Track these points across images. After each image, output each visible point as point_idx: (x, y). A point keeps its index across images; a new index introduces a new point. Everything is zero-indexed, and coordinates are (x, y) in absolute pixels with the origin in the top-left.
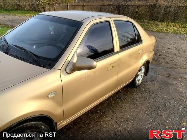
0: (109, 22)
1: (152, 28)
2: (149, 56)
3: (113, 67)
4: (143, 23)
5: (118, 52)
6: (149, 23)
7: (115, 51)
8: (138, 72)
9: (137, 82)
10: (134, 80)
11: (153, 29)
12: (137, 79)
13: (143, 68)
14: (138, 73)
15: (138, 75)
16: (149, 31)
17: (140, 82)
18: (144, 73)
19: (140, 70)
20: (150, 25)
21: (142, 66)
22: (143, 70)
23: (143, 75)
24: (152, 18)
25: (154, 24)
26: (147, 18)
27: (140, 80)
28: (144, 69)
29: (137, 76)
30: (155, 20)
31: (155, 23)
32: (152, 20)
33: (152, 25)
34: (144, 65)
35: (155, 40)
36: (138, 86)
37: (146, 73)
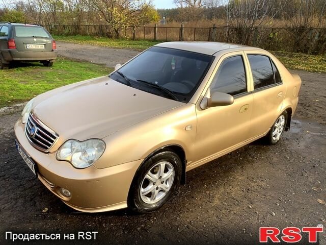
0: (242, 56)
1: (297, 65)
2: (291, 102)
3: (245, 109)
4: (282, 56)
5: (252, 92)
6: (291, 56)
7: (249, 90)
8: (274, 124)
9: (274, 138)
10: (270, 133)
11: (299, 67)
12: (274, 133)
13: (283, 118)
14: (276, 125)
15: (275, 128)
16: (292, 69)
17: (278, 138)
18: (284, 126)
19: (278, 121)
20: (294, 60)
21: (280, 116)
22: (283, 122)
23: (282, 129)
24: (298, 48)
25: (300, 59)
26: (288, 47)
27: (277, 135)
28: (284, 120)
29: (273, 128)
30: (302, 52)
31: (302, 56)
32: (298, 52)
33: (298, 59)
34: (283, 114)
35: (300, 82)
36: (275, 144)
37: (287, 126)
